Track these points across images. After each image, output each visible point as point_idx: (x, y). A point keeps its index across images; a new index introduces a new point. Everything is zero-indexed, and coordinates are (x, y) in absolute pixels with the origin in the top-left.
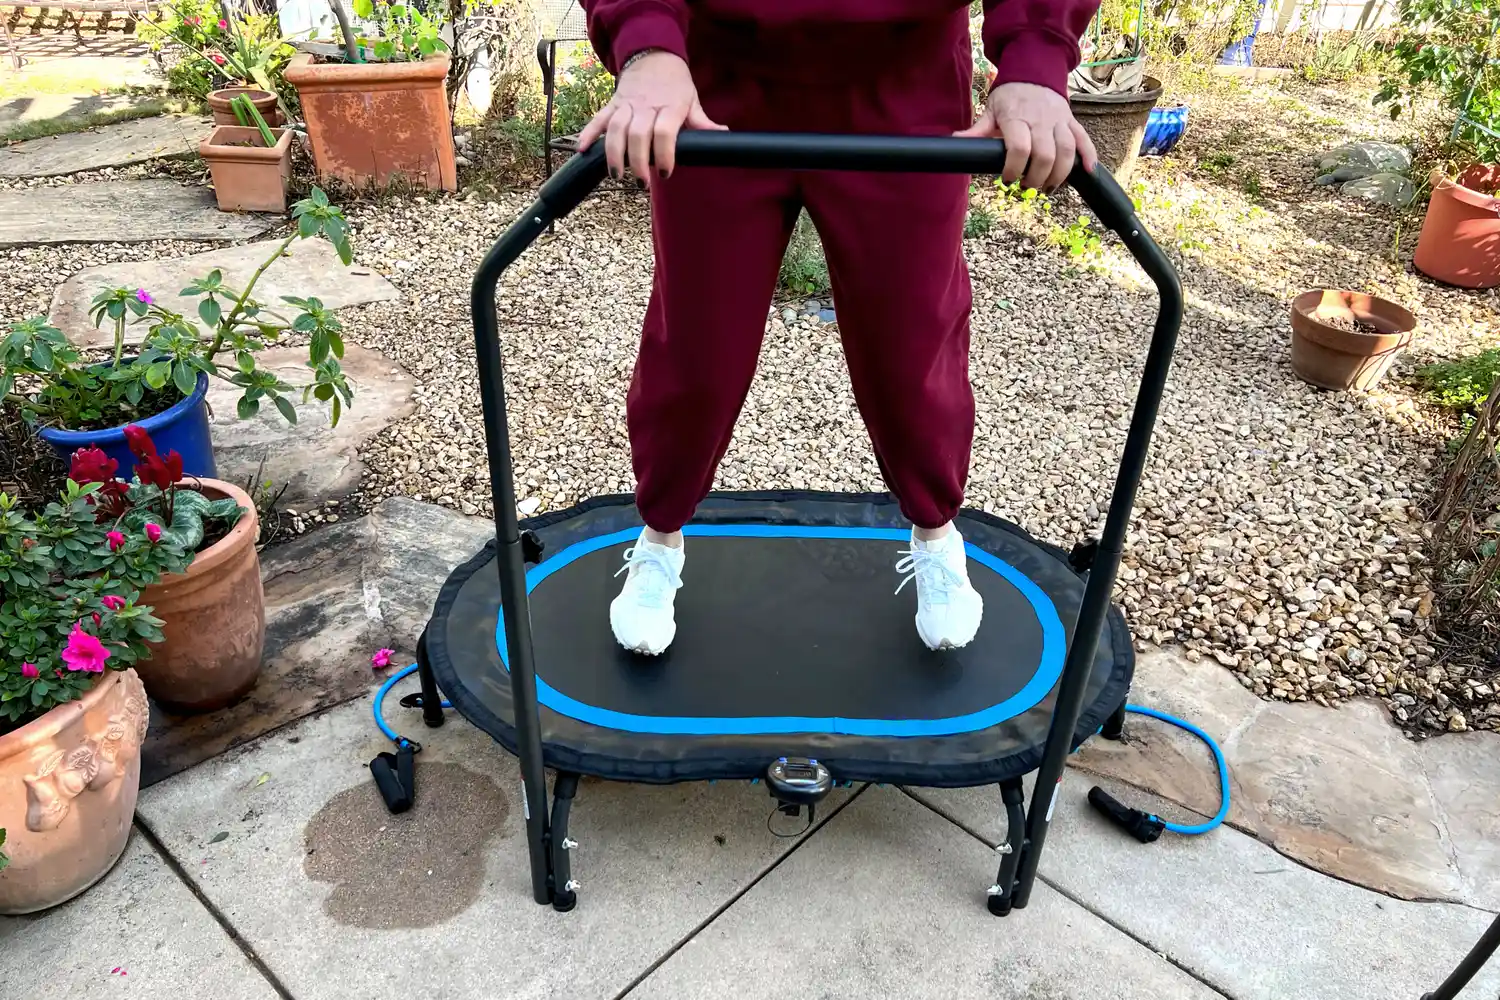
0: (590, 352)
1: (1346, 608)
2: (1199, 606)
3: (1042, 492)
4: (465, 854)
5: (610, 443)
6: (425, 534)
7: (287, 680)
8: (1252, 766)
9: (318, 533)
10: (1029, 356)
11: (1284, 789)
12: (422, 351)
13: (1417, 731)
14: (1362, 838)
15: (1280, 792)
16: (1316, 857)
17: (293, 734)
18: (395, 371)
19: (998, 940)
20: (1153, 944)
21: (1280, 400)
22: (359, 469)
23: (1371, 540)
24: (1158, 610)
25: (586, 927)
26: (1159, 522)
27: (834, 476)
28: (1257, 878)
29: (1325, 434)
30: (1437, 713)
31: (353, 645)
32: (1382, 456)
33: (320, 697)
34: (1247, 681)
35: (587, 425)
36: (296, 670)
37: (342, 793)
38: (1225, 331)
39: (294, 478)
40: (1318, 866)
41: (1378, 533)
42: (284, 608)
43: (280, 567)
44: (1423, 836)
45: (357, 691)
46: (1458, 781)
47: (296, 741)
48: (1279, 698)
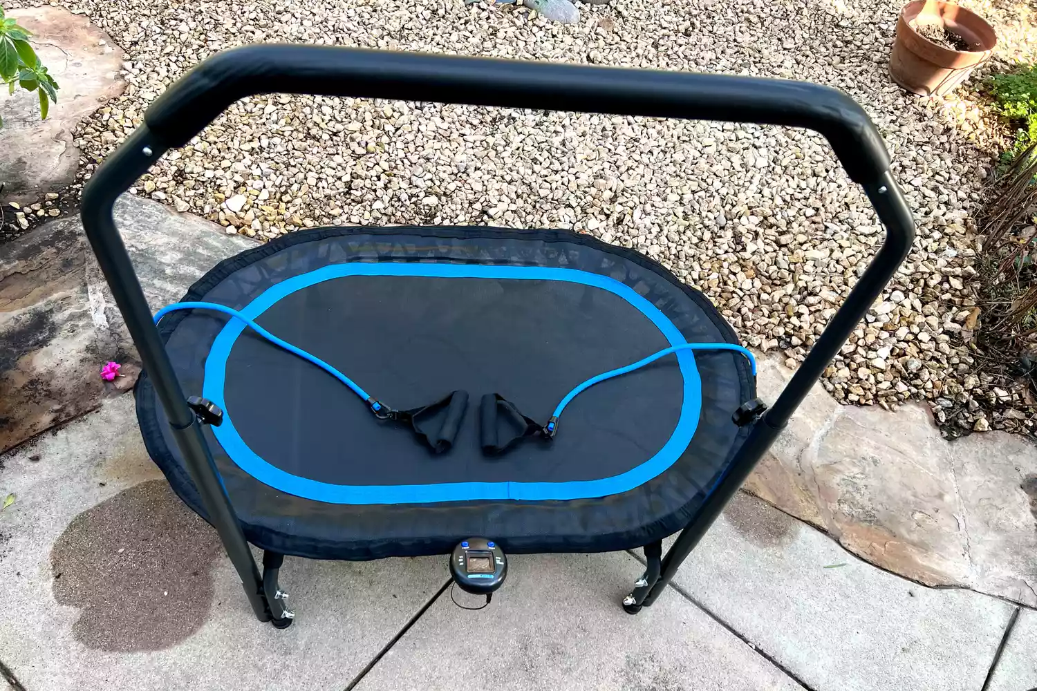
0: (287, 29)
1: (911, 319)
2: (799, 315)
3: (681, 199)
4: (195, 574)
5: (308, 136)
6: (142, 233)
7: (25, 393)
8: (830, 467)
9: (42, 230)
10: (676, 48)
11: (850, 489)
12: (128, 20)
13: (950, 431)
14: (903, 531)
15: (847, 491)
16: (868, 551)
17: (34, 451)
18: (102, 42)
19: (630, 639)
20: (746, 636)
21: (876, 103)
22: (75, 157)
23: (936, 252)
24: (767, 320)
25: (302, 643)
26: (772, 231)
27: (508, 178)
28: (826, 572)
29: (909, 141)
30: (967, 415)
31: (83, 355)
32: (950, 165)
33: (56, 411)
34: (830, 387)
35: (286, 112)
36: (32, 382)
37: (83, 514)
38: (837, 26)
39: (13, 165)
40: (870, 559)
41: (942, 246)
42: (15, 313)
43: (7, 267)
44: (948, 529)
45: (91, 404)
46: (975, 479)
47: (36, 459)
48: (852, 402)
